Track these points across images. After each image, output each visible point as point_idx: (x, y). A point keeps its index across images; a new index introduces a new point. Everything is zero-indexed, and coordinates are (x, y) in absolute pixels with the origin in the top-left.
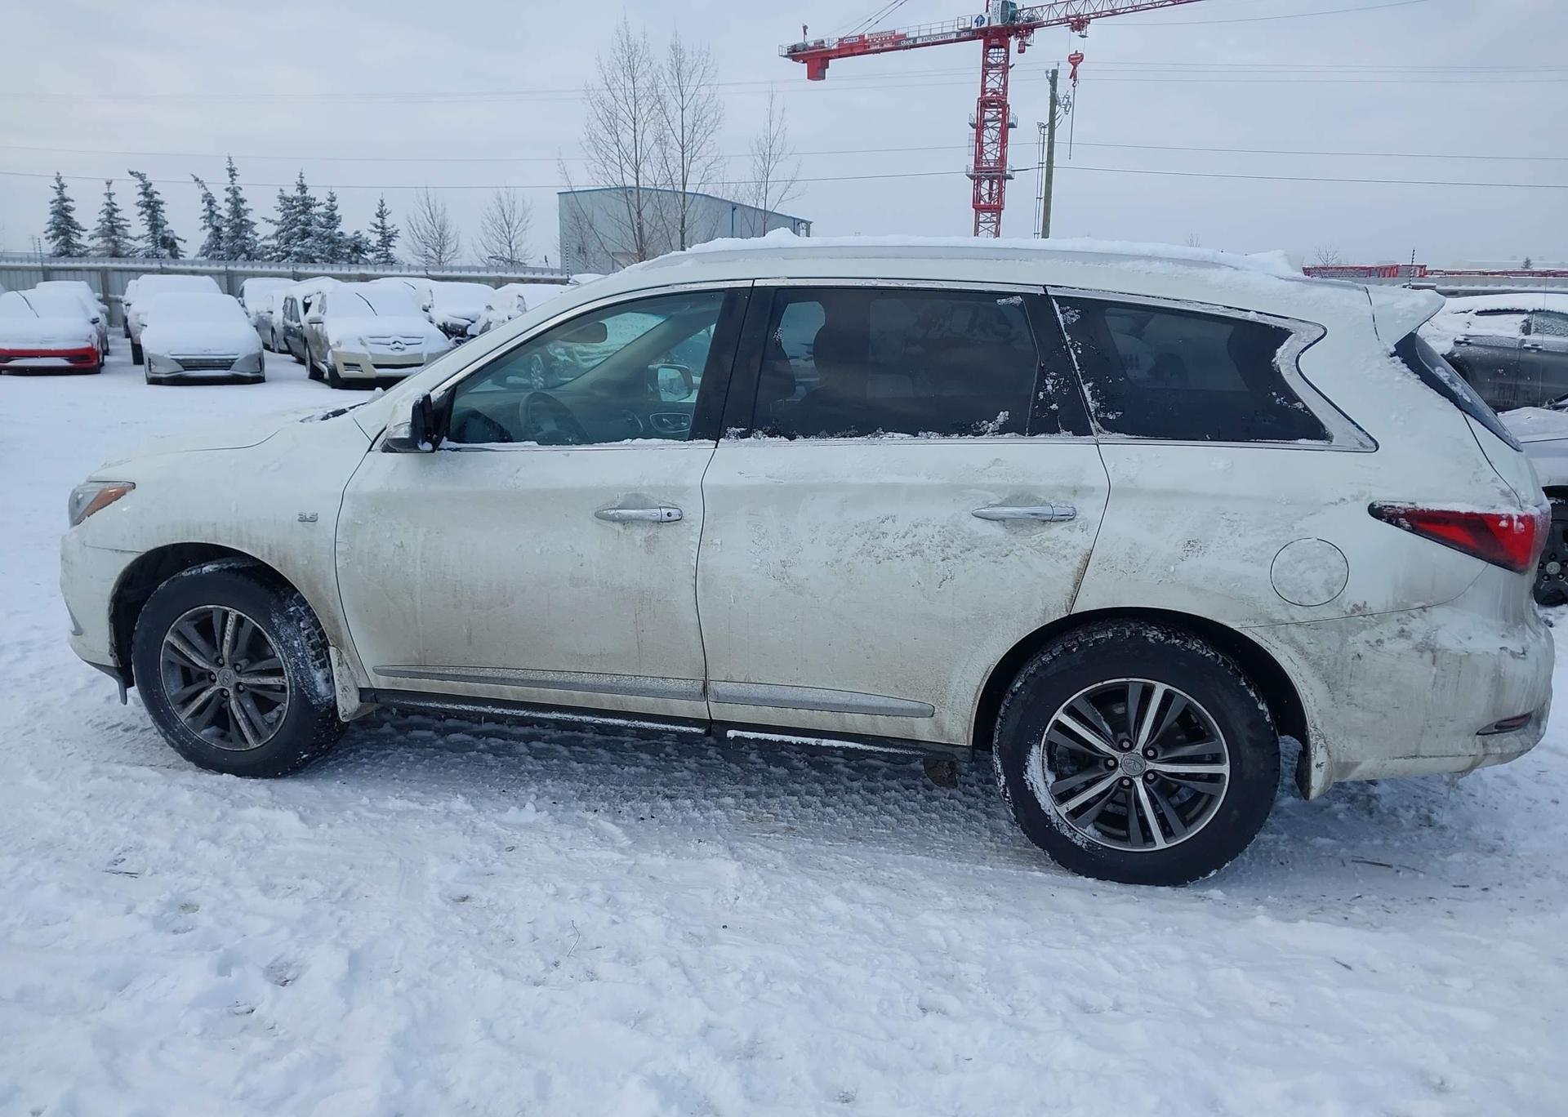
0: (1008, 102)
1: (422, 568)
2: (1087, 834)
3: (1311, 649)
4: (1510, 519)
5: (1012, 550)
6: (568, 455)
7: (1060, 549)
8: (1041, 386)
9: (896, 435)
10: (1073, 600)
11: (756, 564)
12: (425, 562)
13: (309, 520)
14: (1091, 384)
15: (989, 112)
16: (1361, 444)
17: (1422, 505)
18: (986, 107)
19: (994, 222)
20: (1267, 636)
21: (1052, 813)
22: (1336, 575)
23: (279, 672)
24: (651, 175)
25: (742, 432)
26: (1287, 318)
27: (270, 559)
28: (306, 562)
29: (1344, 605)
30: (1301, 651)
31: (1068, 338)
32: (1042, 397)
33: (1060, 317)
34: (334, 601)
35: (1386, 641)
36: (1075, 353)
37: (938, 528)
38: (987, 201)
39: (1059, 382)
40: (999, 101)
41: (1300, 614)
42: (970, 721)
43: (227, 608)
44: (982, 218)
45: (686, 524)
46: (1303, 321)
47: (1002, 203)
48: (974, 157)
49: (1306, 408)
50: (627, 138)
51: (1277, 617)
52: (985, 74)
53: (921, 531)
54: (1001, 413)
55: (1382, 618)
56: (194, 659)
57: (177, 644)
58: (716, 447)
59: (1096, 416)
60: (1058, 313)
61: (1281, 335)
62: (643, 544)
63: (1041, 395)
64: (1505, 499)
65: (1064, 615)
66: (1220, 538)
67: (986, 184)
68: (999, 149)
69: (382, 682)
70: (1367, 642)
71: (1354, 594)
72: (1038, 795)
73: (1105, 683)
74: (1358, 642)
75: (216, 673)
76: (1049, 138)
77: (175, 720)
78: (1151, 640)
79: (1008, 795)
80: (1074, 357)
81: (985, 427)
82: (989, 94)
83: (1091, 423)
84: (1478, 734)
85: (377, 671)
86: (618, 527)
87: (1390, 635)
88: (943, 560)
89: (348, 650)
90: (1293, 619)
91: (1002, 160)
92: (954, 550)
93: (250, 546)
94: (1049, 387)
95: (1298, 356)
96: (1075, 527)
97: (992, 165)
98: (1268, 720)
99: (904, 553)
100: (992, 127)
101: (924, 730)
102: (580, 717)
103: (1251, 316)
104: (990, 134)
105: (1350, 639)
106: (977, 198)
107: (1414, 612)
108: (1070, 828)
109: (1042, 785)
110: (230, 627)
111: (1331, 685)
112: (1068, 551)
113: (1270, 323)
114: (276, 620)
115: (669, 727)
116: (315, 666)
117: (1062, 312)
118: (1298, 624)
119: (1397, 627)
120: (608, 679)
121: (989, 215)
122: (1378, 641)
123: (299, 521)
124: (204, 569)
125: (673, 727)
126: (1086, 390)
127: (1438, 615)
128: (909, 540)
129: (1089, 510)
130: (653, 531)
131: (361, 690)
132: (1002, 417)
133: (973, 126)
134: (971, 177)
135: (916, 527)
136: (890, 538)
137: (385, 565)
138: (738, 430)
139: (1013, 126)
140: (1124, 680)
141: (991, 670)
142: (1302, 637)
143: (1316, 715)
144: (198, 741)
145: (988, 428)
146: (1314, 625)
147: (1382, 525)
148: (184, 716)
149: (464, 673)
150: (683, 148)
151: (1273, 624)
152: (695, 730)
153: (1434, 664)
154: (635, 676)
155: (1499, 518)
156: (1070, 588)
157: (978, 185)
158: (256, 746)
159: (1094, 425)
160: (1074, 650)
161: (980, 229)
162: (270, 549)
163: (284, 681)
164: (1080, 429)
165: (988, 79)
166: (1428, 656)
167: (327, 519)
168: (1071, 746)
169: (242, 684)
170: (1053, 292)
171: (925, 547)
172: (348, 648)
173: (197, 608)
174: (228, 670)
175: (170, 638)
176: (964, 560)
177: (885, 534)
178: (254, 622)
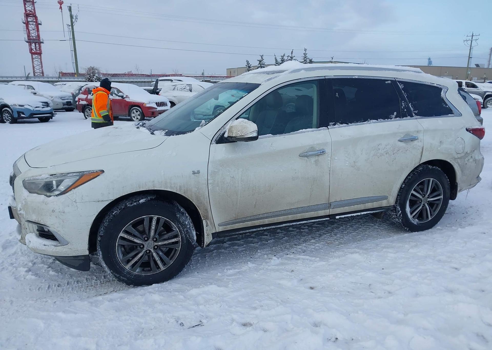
0: (37, 16)
1: (241, 183)
2: (416, 222)
3: (460, 164)
5: (408, 149)
6: (284, 137)
7: (417, 147)
8: (402, 105)
9: (373, 120)
10: (420, 160)
11: (347, 163)
12: (242, 181)
13: (196, 173)
14: (410, 104)
15: (30, 18)
16: (459, 114)
17: (473, 128)
18: (28, 16)
19: (39, 58)
20: (454, 162)
21: (410, 218)
22: (463, 146)
23: (176, 236)
25: (334, 124)
26: (441, 85)
27: (180, 191)
28: (196, 189)
31: (403, 92)
32: (403, 108)
33: (400, 86)
34: (207, 202)
36: (406, 96)
37: (391, 146)
38: (35, 51)
39: (405, 103)
40: (33, 15)
41: (459, 156)
42: (395, 198)
43: (153, 216)
44: (34, 56)
45: (327, 154)
46: (444, 86)
47: (41, 52)
48: (26, 35)
49: (449, 107)
51: (455, 157)
52: (25, 4)
53: (388, 147)
55: (469, 154)
56: (136, 240)
57: (126, 236)
58: (328, 129)
59: (413, 112)
60: (399, 85)
61: (441, 89)
62: (314, 163)
65: (418, 164)
66: (446, 140)
67: (33, 45)
68: (36, 32)
69: (220, 229)
70: (467, 160)
71: (466, 151)
72: (407, 214)
73: (422, 181)
75: (144, 244)
76: (72, 30)
77: (124, 269)
78: (430, 168)
79: (401, 216)
80: (406, 97)
81: (392, 117)
82: (28, 12)
85: (219, 225)
86: (306, 158)
87: (470, 158)
88: (393, 154)
89: (210, 220)
91: (38, 36)
92: (395, 151)
93: (171, 187)
94: (403, 105)
95: (445, 94)
96: (419, 141)
97: (35, 38)
99: (384, 154)
100: (32, 24)
101: (384, 203)
102: (292, 224)
103: (435, 85)
104: (32, 27)
105: (465, 160)
106: (31, 50)
107: (473, 152)
108: (413, 220)
109: (408, 211)
110: (154, 223)
112: (419, 148)
113: (439, 87)
114: (178, 215)
115: (319, 220)
116: (193, 229)
117: (400, 85)
118: (459, 158)
119: (471, 156)
120: (301, 209)
121: (37, 56)
122: (469, 160)
123: (193, 174)
124: (140, 202)
125: (320, 220)
126: (410, 105)
128: (385, 150)
129: (420, 136)
130: (317, 158)
131: (213, 234)
132: (395, 113)
133: (24, 23)
134: (27, 42)
135: (386, 146)
136: (381, 150)
137: (227, 185)
138: (333, 123)
139: (40, 24)
140: (425, 179)
142: (459, 161)
144: (135, 275)
145: (393, 117)
146: (461, 158)
147: (468, 133)
148: (128, 267)
149: (253, 218)
151: (455, 159)
152: (327, 219)
154: (308, 206)
156: (420, 157)
157: (30, 45)
158: (164, 269)
159: (414, 114)
160: (416, 173)
161: (34, 60)
162: (180, 187)
163: (179, 239)
164: (412, 116)
165: (26, 6)
167: (203, 171)
168: (414, 199)
169: (158, 245)
170: (397, 80)
171: (389, 151)
172: (210, 219)
173: (137, 219)
174: (150, 241)
175: (122, 234)
176: (398, 154)
177: (379, 149)
178: (165, 219)
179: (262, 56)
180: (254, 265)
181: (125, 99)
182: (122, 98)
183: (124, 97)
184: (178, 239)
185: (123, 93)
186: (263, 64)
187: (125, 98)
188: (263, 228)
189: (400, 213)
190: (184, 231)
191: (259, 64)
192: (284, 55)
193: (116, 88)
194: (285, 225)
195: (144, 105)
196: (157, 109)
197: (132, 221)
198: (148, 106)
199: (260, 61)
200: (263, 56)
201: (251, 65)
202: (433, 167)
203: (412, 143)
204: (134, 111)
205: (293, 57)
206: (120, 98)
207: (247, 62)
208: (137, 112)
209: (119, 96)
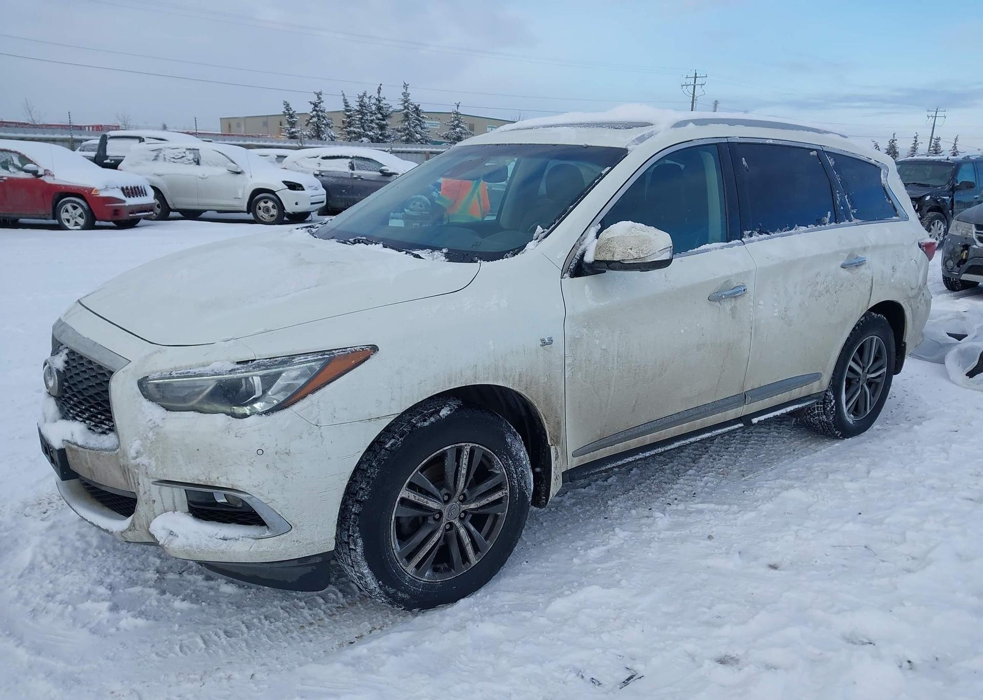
1: (617, 362)
2: (851, 419)
7: (865, 278)
10: (869, 302)
11: (776, 312)
12: (620, 357)
13: (546, 343)
14: (846, 196)
16: (905, 216)
20: (906, 305)
23: (501, 487)
25: (750, 233)
26: (879, 162)
28: (546, 380)
29: (918, 287)
30: (912, 309)
31: (836, 173)
32: (838, 203)
34: (561, 407)
36: (840, 180)
37: (832, 276)
39: (840, 195)
42: (831, 376)
43: (463, 444)
45: (748, 295)
46: (882, 164)
49: (894, 202)
51: (910, 295)
54: (828, 212)
55: (921, 290)
57: (411, 496)
58: (744, 244)
59: (851, 212)
60: (829, 160)
61: (880, 170)
62: (730, 312)
63: (838, 201)
65: (866, 311)
66: (898, 264)
69: (576, 462)
73: (863, 342)
75: (443, 510)
79: (834, 409)
80: (839, 182)
85: (574, 454)
86: (719, 304)
87: (922, 297)
88: (835, 293)
89: (562, 445)
92: (838, 286)
93: (505, 378)
94: (838, 198)
95: (886, 179)
99: (824, 292)
101: (816, 387)
102: (689, 440)
103: (873, 161)
110: (465, 460)
113: (877, 164)
114: (509, 440)
115: (729, 428)
119: (922, 293)
120: (703, 408)
122: (920, 300)
123: (541, 345)
124: (441, 414)
126: (846, 199)
128: (825, 285)
130: (734, 303)
132: (829, 214)
135: (826, 277)
136: (819, 285)
137: (596, 366)
142: (913, 303)
144: (424, 585)
145: (827, 221)
148: (411, 568)
149: (629, 434)
151: (909, 299)
152: (740, 425)
154: (714, 402)
156: (869, 296)
158: (476, 562)
159: (852, 216)
160: (857, 328)
162: (520, 376)
164: (850, 220)
167: (558, 339)
168: (852, 376)
169: (468, 511)
170: (824, 149)
171: (830, 287)
172: (562, 443)
173: (435, 454)
174: (455, 503)
175: (404, 493)
176: (841, 291)
177: (817, 283)
178: (485, 449)
179: (319, 95)
180: (626, 533)
181: (42, 178)
182: (33, 177)
183: (40, 173)
184: (504, 491)
185: (35, 164)
186: (321, 111)
187: (41, 176)
188: (644, 454)
189: (832, 404)
190: (516, 473)
191: (313, 111)
192: (365, 94)
193: (16, 152)
194: (678, 443)
195: (92, 193)
196: (124, 202)
197: (425, 461)
198: (103, 194)
199: (316, 106)
200: (321, 93)
201: (294, 112)
202: (878, 315)
203: (857, 270)
204: (69, 206)
205: (382, 100)
206: (29, 176)
207: (284, 104)
208: (75, 208)
209: (27, 171)
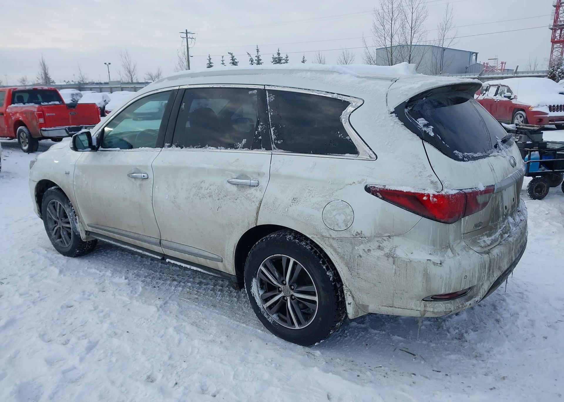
1: (92, 192)
3: (339, 250)
4: (428, 196)
5: (238, 197)
6: (126, 153)
7: (253, 198)
8: (257, 129)
9: (211, 147)
10: (257, 219)
11: (167, 197)
14: (274, 128)
16: (370, 156)
17: (388, 187)
19: (561, 47)
21: (261, 307)
22: (349, 217)
24: (397, 40)
25: (169, 145)
26: (349, 96)
27: (60, 186)
28: (68, 187)
29: (352, 232)
30: (335, 250)
31: (269, 108)
32: (257, 134)
33: (268, 99)
34: (75, 201)
35: (372, 250)
36: (270, 114)
37: (217, 187)
38: (558, 39)
39: (263, 127)
41: (334, 234)
43: (57, 201)
44: (555, 46)
45: (149, 180)
46: (356, 98)
48: (553, 20)
49: (350, 139)
50: (388, 27)
51: (324, 234)
53: (212, 187)
54: (244, 140)
55: (370, 239)
56: (52, 217)
58: (161, 151)
59: (274, 142)
60: (267, 97)
61: (346, 104)
62: (139, 187)
63: (256, 132)
64: (432, 186)
65: (254, 226)
66: (305, 198)
67: (559, 31)
69: (89, 229)
70: (364, 250)
71: (356, 228)
72: (256, 299)
74: (360, 249)
77: (52, 235)
78: (287, 239)
80: (270, 116)
81: (238, 145)
83: (272, 145)
84: (423, 300)
85: (89, 226)
86: (133, 180)
87: (374, 248)
88: (218, 200)
89: (81, 218)
90: (331, 236)
92: (220, 196)
94: (260, 129)
95: (350, 114)
96: (258, 189)
98: (331, 280)
99: (207, 196)
101: (221, 267)
103: (335, 96)
105: (356, 248)
106: (554, 38)
107: (385, 238)
108: (268, 314)
109: (257, 295)
110: (58, 207)
111: (350, 269)
112: (254, 199)
113: (342, 99)
117: (269, 97)
118: (333, 239)
119: (377, 244)
121: (559, 45)
122: (368, 250)
123: (66, 174)
125: (153, 255)
126: (272, 130)
127: (396, 240)
128: (208, 191)
129: (263, 182)
130: (141, 182)
131: (86, 231)
132: (244, 141)
133: (555, 6)
134: (552, 29)
136: (203, 190)
137: (84, 190)
140: (280, 255)
141: (236, 245)
142: (335, 244)
143: (345, 281)
144: (57, 243)
146: (340, 240)
147: (370, 195)
149: (105, 228)
150: (412, 28)
151: (323, 237)
152: (158, 257)
153: (394, 264)
154: (143, 235)
155: (423, 195)
156: (255, 214)
157: (554, 32)
158: (67, 246)
159: (273, 146)
161: (554, 51)
162: (60, 182)
163: (70, 226)
164: (268, 148)
166: (391, 260)
167: (72, 173)
169: (63, 226)
170: (267, 88)
171: (213, 194)
176: (224, 200)
177: (201, 188)
178: (63, 206)
181: (511, 101)
182: (509, 100)
185: (511, 93)
187: (512, 99)
195: (529, 109)
196: (547, 114)
198: (534, 110)
203: (247, 189)
204: (519, 116)
208: (521, 117)
209: (507, 97)
